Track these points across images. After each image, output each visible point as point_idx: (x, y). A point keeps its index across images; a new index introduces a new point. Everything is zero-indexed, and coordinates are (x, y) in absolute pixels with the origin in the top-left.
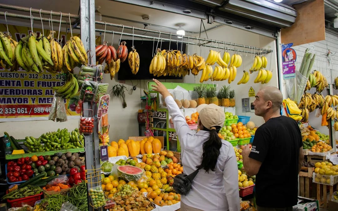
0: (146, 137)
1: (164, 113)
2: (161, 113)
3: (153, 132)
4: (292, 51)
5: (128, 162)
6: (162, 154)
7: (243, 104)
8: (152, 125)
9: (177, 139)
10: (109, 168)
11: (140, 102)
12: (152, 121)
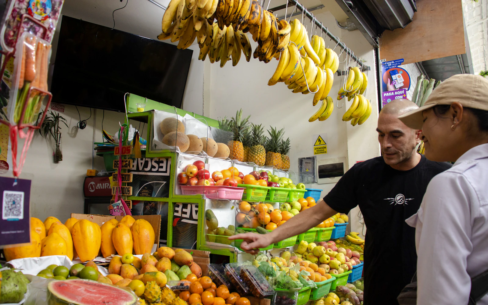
0: (114, 217)
1: (162, 162)
2: (155, 162)
3: (131, 208)
4: (401, 72)
5: (74, 272)
6: (164, 254)
7: (301, 169)
8: (129, 191)
9: (196, 220)
10: (17, 288)
11: (91, 156)
12: (131, 180)
